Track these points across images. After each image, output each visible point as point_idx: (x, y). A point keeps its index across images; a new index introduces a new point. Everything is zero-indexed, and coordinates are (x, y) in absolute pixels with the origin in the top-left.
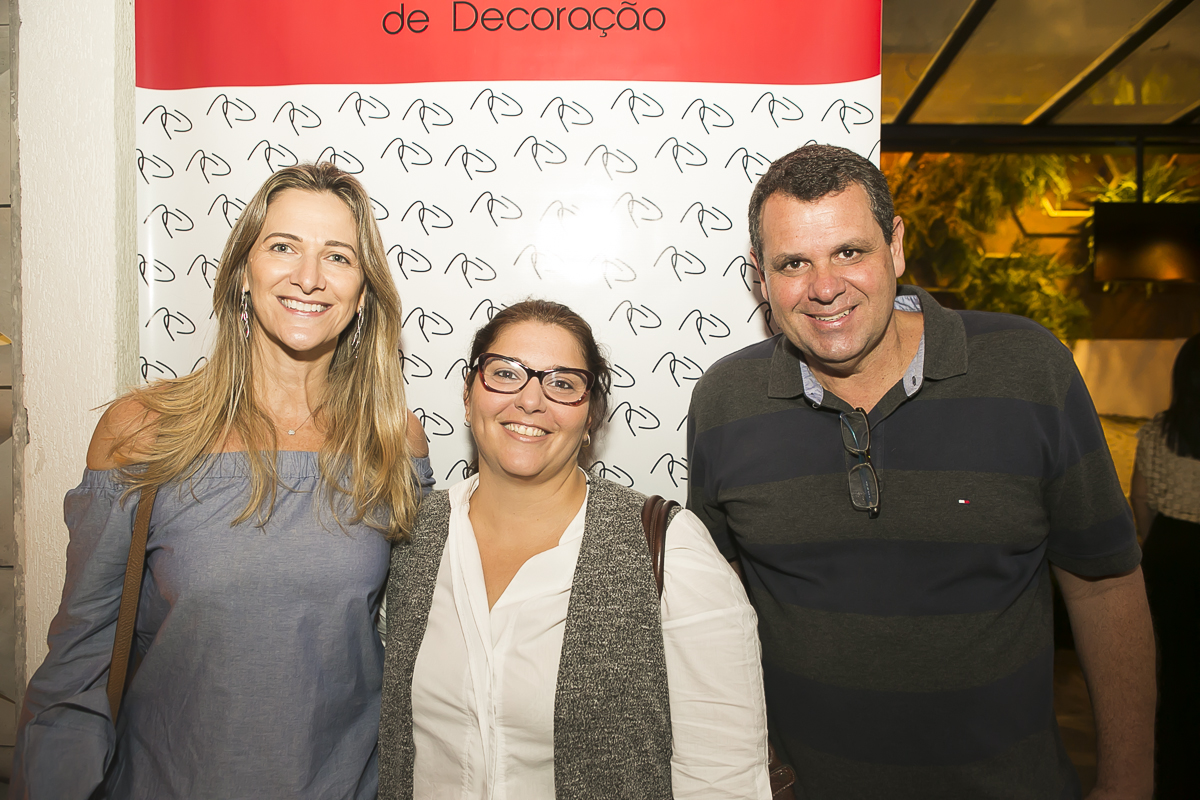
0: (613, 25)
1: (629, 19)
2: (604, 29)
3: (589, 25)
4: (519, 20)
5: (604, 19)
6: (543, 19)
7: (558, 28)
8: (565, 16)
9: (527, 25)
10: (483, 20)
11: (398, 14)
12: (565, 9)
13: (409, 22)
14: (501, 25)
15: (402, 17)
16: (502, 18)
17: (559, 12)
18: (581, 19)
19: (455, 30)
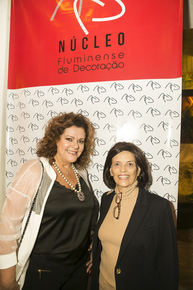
0: (111, 67)
1: (115, 66)
2: (109, 69)
3: (105, 68)
4: (88, 68)
5: (109, 66)
6: (94, 67)
7: (98, 69)
8: (99, 66)
9: (90, 69)
10: (80, 69)
11: (61, 69)
12: (99, 65)
13: (64, 70)
14: (84, 70)
15: (62, 69)
16: (85, 68)
17: (98, 65)
18: (103, 67)
19: (74, 72)
